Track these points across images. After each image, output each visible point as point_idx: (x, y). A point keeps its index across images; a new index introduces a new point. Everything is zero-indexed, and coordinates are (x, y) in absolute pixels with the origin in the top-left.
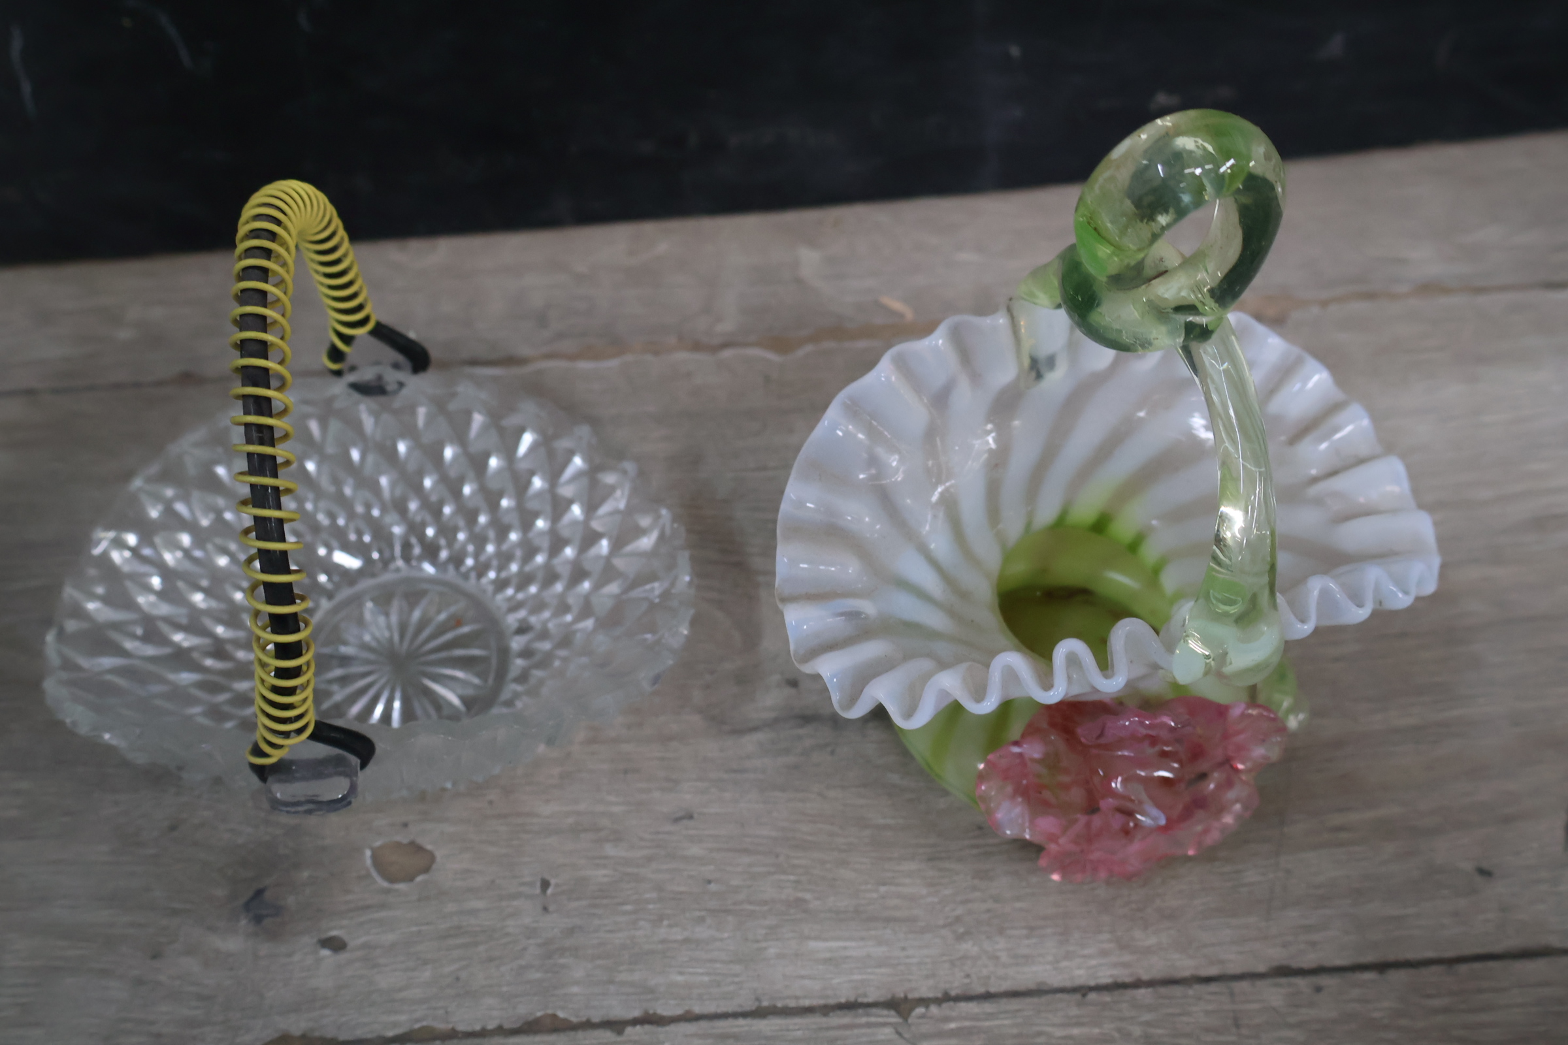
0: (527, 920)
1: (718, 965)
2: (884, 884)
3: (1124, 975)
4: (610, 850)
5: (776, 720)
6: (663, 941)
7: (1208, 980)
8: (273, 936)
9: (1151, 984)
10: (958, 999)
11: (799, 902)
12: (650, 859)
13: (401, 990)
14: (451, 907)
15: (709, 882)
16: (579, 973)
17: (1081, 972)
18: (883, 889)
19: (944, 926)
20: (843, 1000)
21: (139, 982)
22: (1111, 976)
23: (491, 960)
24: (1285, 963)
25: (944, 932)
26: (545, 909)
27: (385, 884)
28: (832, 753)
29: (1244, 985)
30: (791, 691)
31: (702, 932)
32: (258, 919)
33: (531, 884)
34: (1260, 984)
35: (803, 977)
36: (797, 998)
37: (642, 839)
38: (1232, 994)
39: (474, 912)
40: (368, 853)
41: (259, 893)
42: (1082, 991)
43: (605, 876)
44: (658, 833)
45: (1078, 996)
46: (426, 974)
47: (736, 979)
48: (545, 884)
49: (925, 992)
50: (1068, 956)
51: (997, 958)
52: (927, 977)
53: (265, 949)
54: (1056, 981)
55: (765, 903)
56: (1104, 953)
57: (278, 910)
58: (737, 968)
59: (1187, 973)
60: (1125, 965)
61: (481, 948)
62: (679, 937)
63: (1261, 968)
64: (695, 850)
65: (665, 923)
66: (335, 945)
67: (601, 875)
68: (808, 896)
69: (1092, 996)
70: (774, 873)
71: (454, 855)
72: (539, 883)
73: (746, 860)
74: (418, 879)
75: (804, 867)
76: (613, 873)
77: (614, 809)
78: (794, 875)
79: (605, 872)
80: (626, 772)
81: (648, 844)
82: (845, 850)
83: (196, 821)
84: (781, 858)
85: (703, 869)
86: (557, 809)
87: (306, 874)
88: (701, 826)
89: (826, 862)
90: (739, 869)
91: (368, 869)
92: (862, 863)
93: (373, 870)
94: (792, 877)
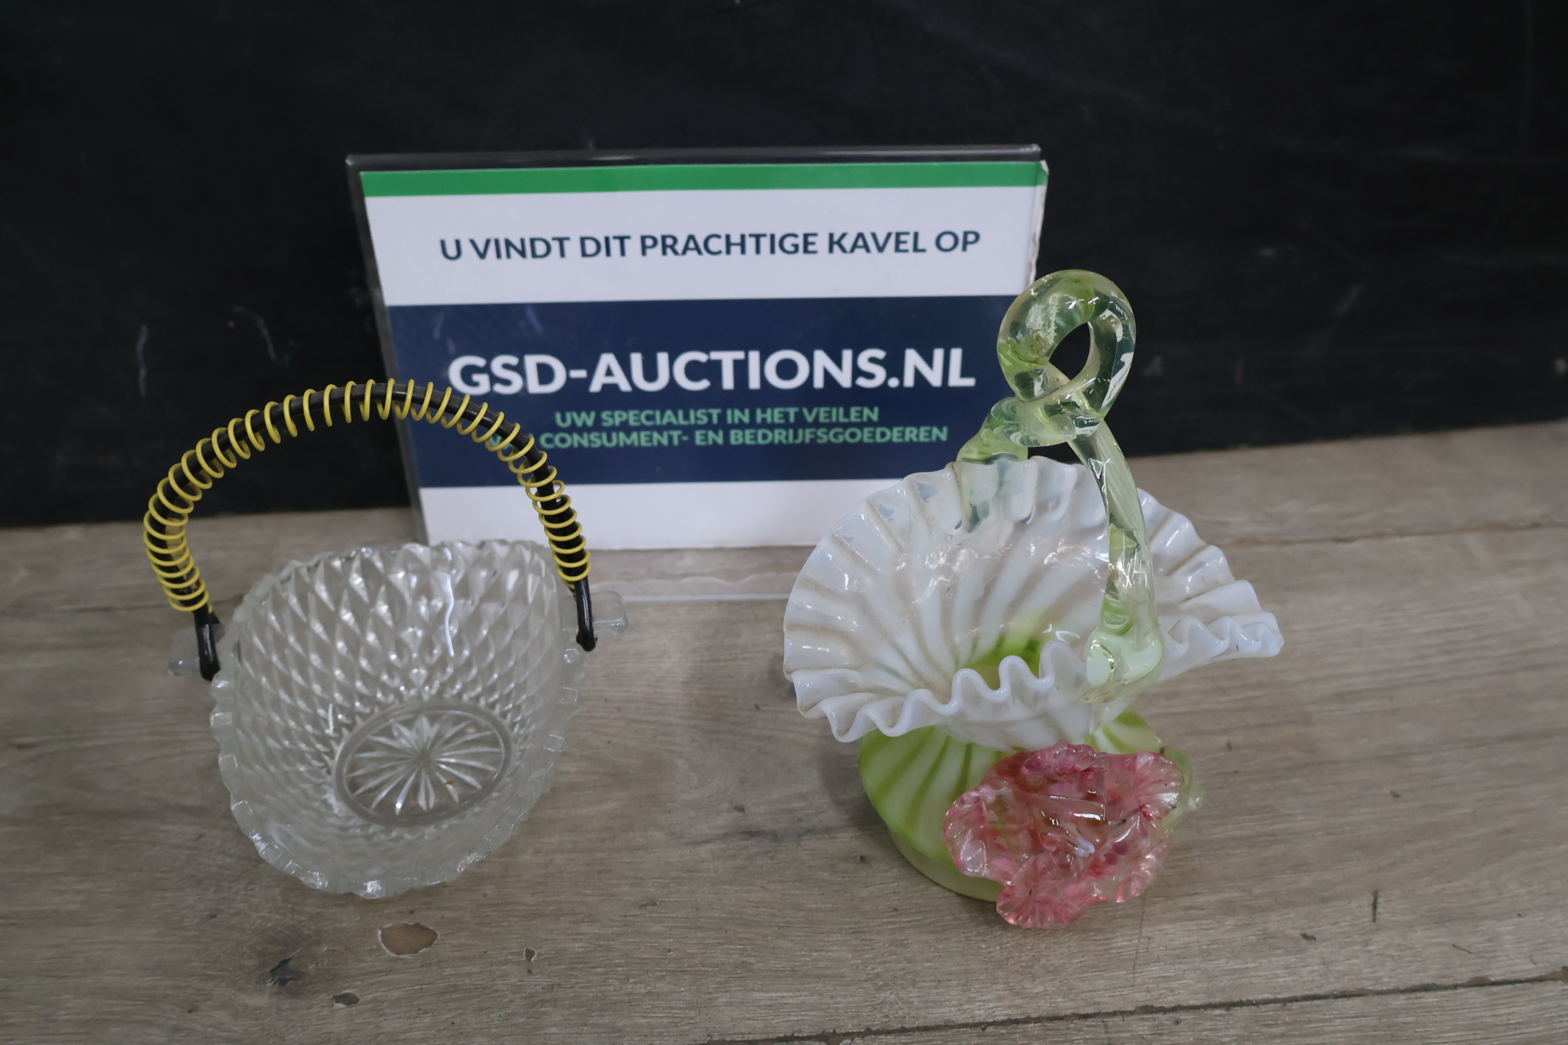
0: (514, 980)
1: (676, 1011)
2: (816, 951)
3: (1017, 1014)
4: (585, 928)
5: (726, 835)
6: (629, 994)
7: (1086, 1017)
8: (295, 994)
9: (1038, 1020)
10: (878, 1033)
11: (744, 965)
12: (619, 935)
13: (404, 1032)
14: (448, 971)
15: (669, 951)
16: (557, 1018)
17: (982, 1012)
18: (815, 954)
19: (866, 981)
20: (782, 1035)
21: (176, 1030)
22: (1007, 1015)
23: (481, 1009)
24: (1149, 1003)
25: (865, 985)
26: (529, 972)
27: (393, 955)
28: (773, 858)
29: (1117, 1019)
30: (740, 814)
31: (661, 987)
32: (283, 982)
33: (519, 954)
34: (1128, 1018)
35: (748, 1019)
36: (743, 1034)
37: (613, 920)
38: (1106, 1026)
39: (469, 975)
40: (380, 932)
41: (285, 962)
42: (983, 1025)
43: (580, 947)
44: (626, 916)
45: (979, 1030)
46: (427, 1020)
47: (691, 1021)
48: (530, 954)
49: (850, 1028)
50: (969, 1001)
51: (911, 1003)
52: (852, 1018)
53: (287, 1004)
54: (960, 1019)
55: (717, 965)
56: (1000, 999)
57: (299, 975)
58: (692, 1013)
59: (1069, 1012)
60: (1018, 1007)
61: (474, 1001)
62: (643, 991)
63: (1130, 1008)
64: (657, 928)
65: (632, 980)
66: (350, 1000)
67: (577, 947)
68: (752, 960)
69: (990, 1029)
70: (724, 944)
71: (453, 933)
72: (524, 953)
73: (700, 935)
74: (421, 951)
75: (749, 939)
76: (588, 945)
77: (590, 899)
78: (740, 945)
79: (581, 944)
80: (600, 873)
81: (618, 924)
82: (783, 926)
83: (232, 911)
84: (730, 933)
85: (664, 941)
86: (541, 899)
87: (325, 949)
88: (663, 911)
89: (768, 935)
90: (694, 942)
91: (378, 944)
92: (797, 936)
93: (383, 945)
94: (739, 947)
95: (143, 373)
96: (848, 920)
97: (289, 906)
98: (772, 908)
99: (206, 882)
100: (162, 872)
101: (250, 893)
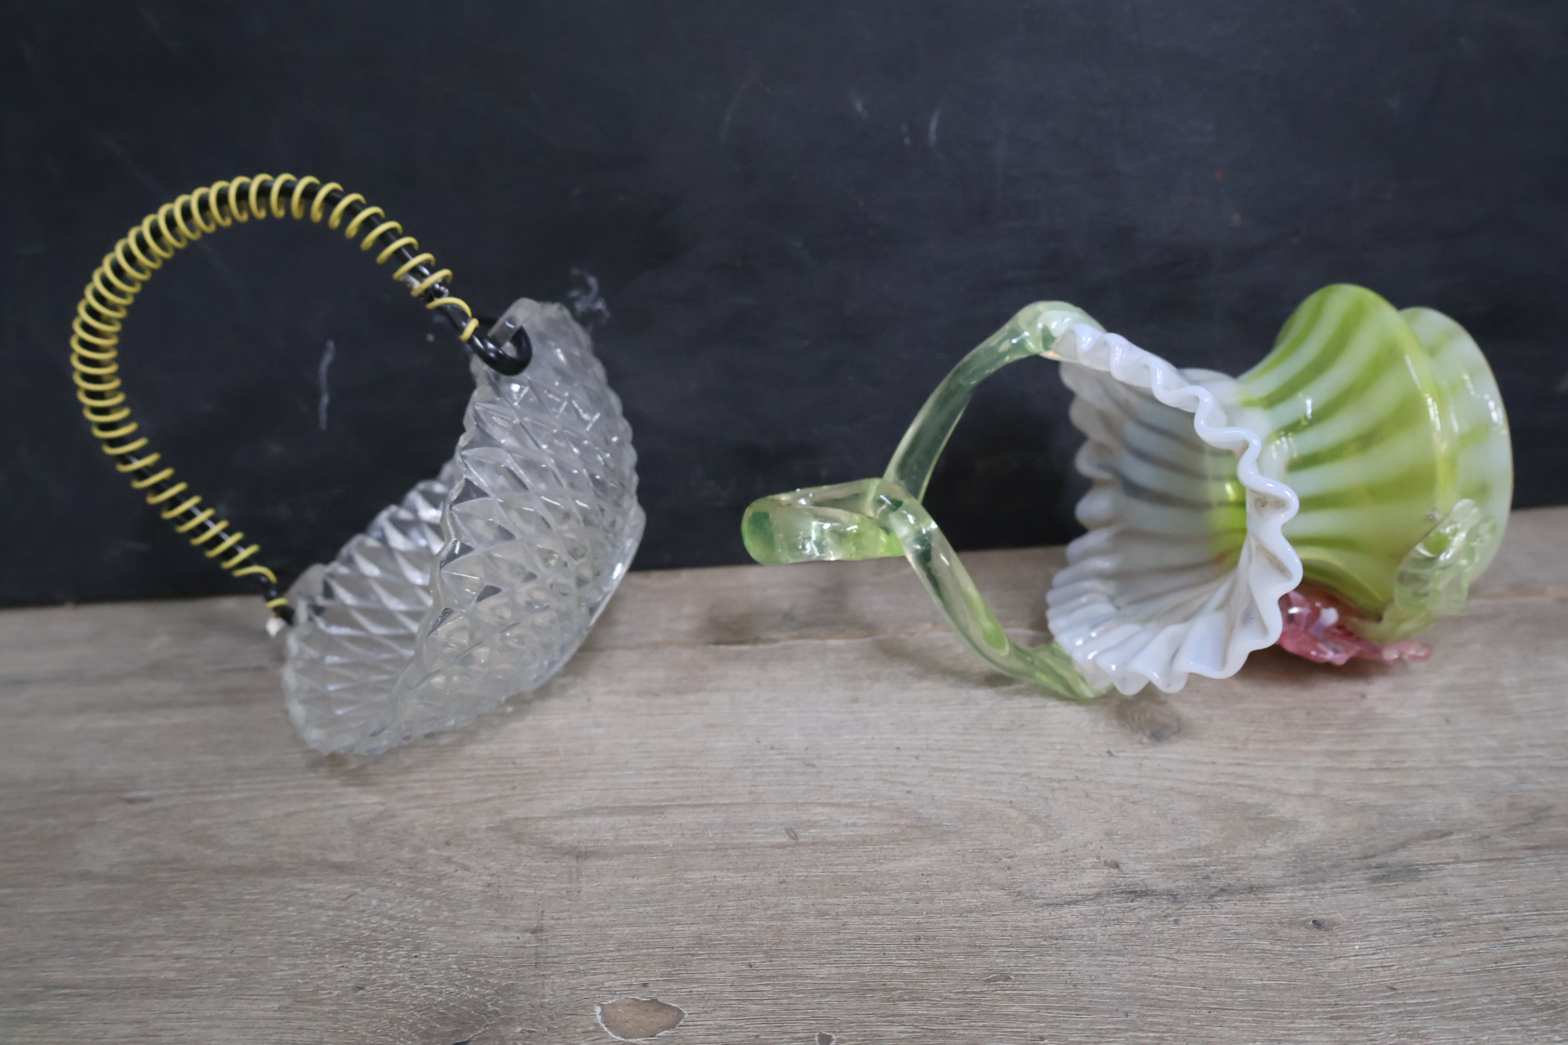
4: (906, 1008)
5: (1099, 895)
12: (960, 1017)
15: (1042, 1038)
27: (619, 1037)
28: (1176, 922)
30: (1114, 871)
33: (808, 1038)
37: (946, 998)
40: (598, 1010)
43: (902, 1032)
44: (965, 993)
48: (825, 1039)
64: (1016, 1008)
70: (1127, 1030)
71: (706, 1012)
72: (816, 1039)
73: (1086, 1018)
74: (661, 1034)
75: (1166, 1025)
76: (911, 1029)
77: (906, 971)
78: (1153, 1032)
79: (902, 1028)
80: (918, 939)
81: (956, 1003)
82: (1216, 1009)
83: (387, 982)
84: (1133, 1016)
85: (1030, 1026)
86: (834, 971)
87: (519, 1029)
88: (1021, 987)
89: (1194, 1020)
90: (1079, 1027)
91: (597, 1025)
92: (1242, 1021)
93: (603, 1025)
94: (1152, 1035)
95: (325, 400)
96: (1318, 1001)
97: (469, 976)
98: (1192, 985)
99: (353, 947)
100: (294, 935)
101: (414, 960)
